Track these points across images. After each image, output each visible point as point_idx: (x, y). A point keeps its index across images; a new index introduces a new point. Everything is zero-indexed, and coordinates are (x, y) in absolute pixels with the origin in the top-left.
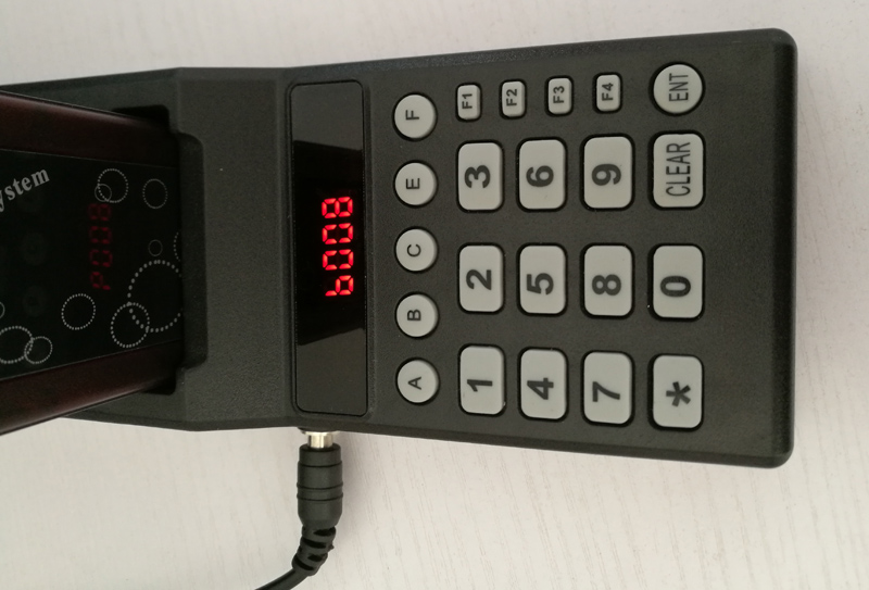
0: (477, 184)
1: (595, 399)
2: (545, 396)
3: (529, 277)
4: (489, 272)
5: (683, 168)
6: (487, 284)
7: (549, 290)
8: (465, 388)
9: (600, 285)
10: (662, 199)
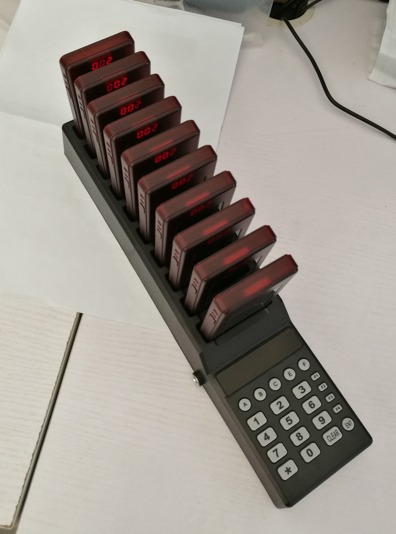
0: (301, 390)
1: (273, 452)
2: (265, 439)
3: (289, 417)
4: (283, 407)
5: (334, 437)
6: (281, 408)
7: (289, 424)
8: (253, 418)
9: (298, 435)
10: (325, 436)
